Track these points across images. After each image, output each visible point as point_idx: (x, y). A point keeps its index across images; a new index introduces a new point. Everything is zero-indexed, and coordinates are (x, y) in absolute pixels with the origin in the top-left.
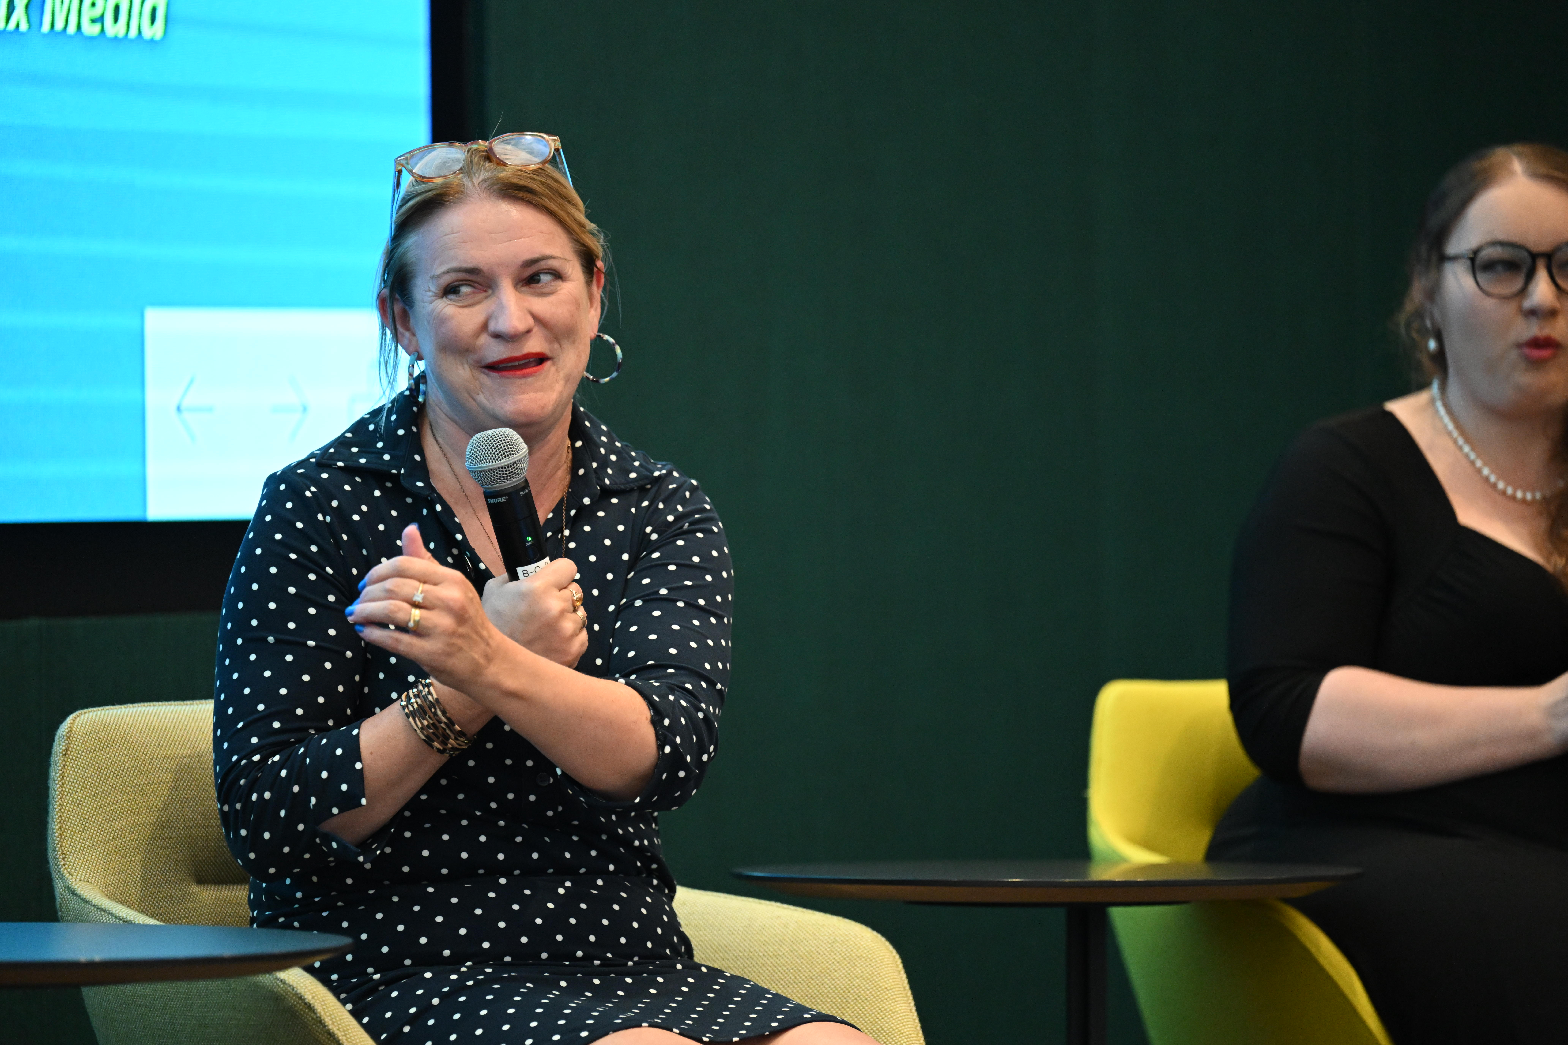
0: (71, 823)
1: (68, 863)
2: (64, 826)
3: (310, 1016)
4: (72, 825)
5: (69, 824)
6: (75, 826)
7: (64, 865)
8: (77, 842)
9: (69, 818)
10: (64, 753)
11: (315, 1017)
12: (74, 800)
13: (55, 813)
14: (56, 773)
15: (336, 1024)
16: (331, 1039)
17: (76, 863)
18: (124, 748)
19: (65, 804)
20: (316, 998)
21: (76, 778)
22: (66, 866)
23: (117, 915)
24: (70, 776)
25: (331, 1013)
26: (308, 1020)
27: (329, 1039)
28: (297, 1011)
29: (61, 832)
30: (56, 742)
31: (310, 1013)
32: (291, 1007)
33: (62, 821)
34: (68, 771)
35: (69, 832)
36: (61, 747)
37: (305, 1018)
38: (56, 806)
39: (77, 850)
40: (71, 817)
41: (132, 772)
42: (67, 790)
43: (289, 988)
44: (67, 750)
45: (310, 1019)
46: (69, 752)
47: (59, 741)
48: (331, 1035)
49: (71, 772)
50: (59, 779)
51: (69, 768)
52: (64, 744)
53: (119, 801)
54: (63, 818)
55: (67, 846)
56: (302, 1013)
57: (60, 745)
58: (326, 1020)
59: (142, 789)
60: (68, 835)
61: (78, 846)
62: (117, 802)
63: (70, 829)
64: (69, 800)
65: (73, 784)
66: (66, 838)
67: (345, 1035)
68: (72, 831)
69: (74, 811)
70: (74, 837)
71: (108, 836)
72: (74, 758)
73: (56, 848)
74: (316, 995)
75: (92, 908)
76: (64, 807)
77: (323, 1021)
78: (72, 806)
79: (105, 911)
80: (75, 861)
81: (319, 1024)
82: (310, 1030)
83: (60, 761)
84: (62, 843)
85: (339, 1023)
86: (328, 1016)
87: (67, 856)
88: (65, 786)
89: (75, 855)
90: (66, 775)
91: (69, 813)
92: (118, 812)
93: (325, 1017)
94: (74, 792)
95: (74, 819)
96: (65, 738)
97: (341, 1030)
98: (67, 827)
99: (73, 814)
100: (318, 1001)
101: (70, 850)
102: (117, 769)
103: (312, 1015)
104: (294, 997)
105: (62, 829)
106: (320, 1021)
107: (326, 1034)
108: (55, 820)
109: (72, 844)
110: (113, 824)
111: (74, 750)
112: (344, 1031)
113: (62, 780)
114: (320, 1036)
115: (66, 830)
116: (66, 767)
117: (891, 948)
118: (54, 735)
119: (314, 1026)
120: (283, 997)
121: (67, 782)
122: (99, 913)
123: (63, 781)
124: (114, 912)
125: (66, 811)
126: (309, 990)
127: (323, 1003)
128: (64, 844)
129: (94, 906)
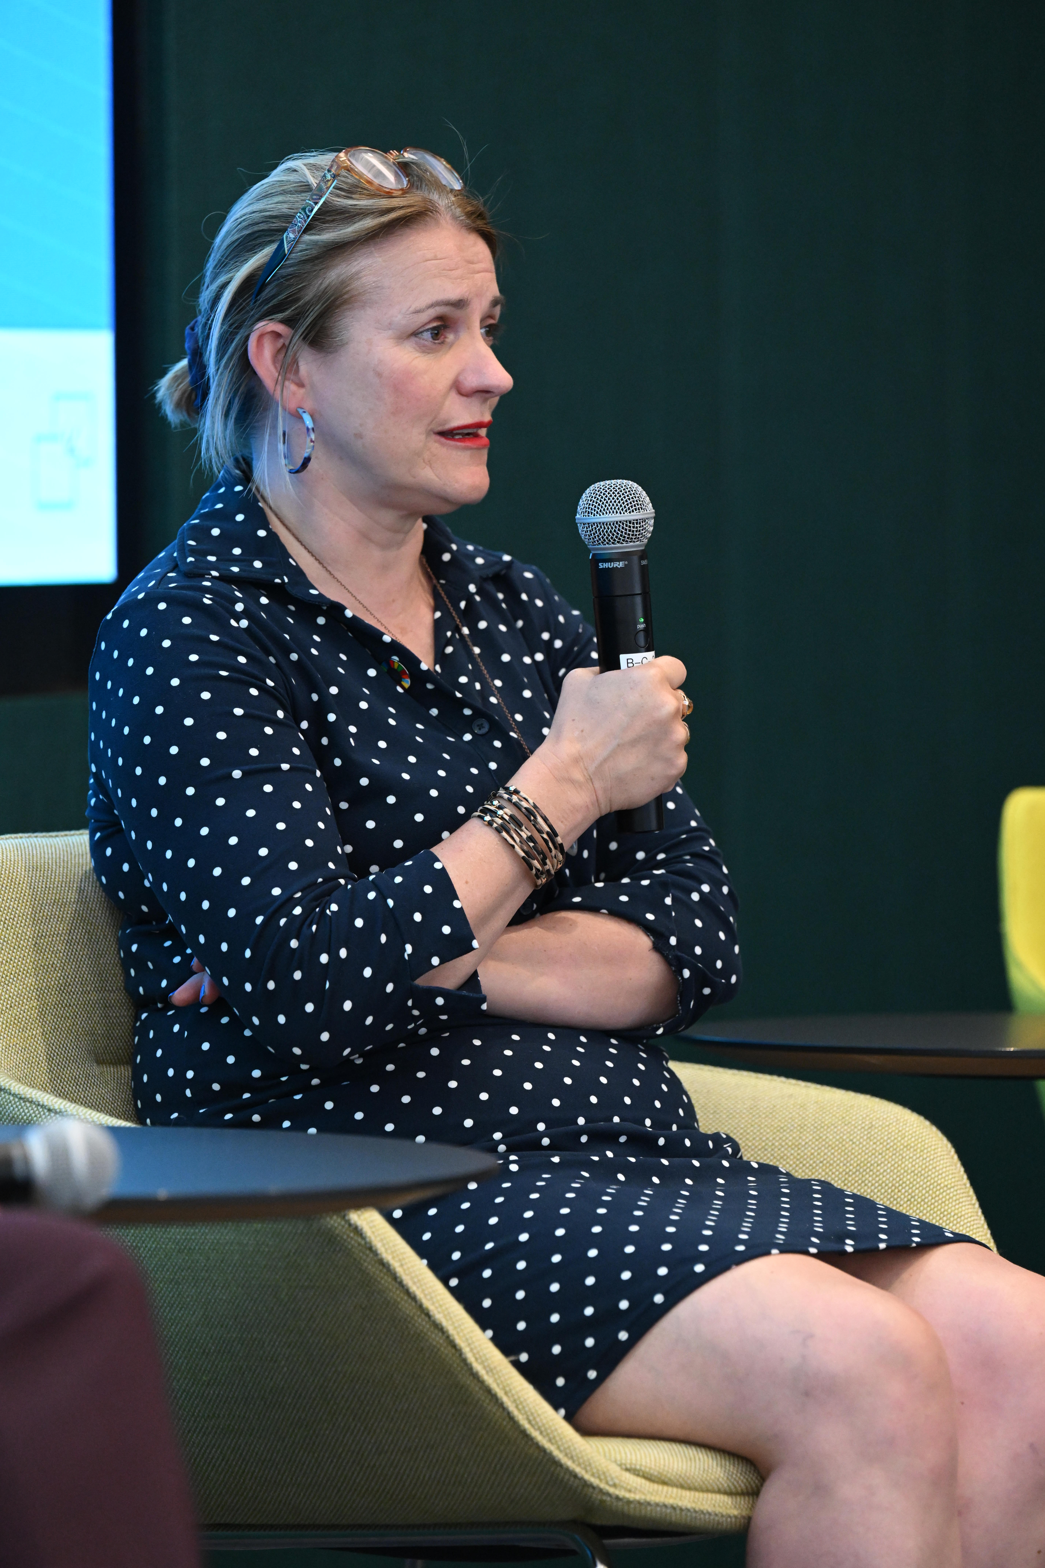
3: (356, 1241)
11: (363, 1242)
18: (11, 890)
23: (52, 1108)
26: (353, 1246)
27: (381, 1271)
31: (356, 1238)
32: (330, 1229)
37: (349, 1243)
41: (23, 921)
45: (356, 1245)
53: (13, 958)
56: (345, 1237)
59: (36, 943)
62: (11, 960)
71: (5, 1004)
75: (12, 1098)
77: (374, 1249)
79: (31, 1102)
81: (368, 1252)
92: (13, 972)
102: (7, 918)
103: (360, 1240)
107: (377, 1265)
110: (9, 988)
112: (400, 1260)
119: (361, 1254)
122: (23, 1104)
124: (46, 1104)
129: (15, 1095)
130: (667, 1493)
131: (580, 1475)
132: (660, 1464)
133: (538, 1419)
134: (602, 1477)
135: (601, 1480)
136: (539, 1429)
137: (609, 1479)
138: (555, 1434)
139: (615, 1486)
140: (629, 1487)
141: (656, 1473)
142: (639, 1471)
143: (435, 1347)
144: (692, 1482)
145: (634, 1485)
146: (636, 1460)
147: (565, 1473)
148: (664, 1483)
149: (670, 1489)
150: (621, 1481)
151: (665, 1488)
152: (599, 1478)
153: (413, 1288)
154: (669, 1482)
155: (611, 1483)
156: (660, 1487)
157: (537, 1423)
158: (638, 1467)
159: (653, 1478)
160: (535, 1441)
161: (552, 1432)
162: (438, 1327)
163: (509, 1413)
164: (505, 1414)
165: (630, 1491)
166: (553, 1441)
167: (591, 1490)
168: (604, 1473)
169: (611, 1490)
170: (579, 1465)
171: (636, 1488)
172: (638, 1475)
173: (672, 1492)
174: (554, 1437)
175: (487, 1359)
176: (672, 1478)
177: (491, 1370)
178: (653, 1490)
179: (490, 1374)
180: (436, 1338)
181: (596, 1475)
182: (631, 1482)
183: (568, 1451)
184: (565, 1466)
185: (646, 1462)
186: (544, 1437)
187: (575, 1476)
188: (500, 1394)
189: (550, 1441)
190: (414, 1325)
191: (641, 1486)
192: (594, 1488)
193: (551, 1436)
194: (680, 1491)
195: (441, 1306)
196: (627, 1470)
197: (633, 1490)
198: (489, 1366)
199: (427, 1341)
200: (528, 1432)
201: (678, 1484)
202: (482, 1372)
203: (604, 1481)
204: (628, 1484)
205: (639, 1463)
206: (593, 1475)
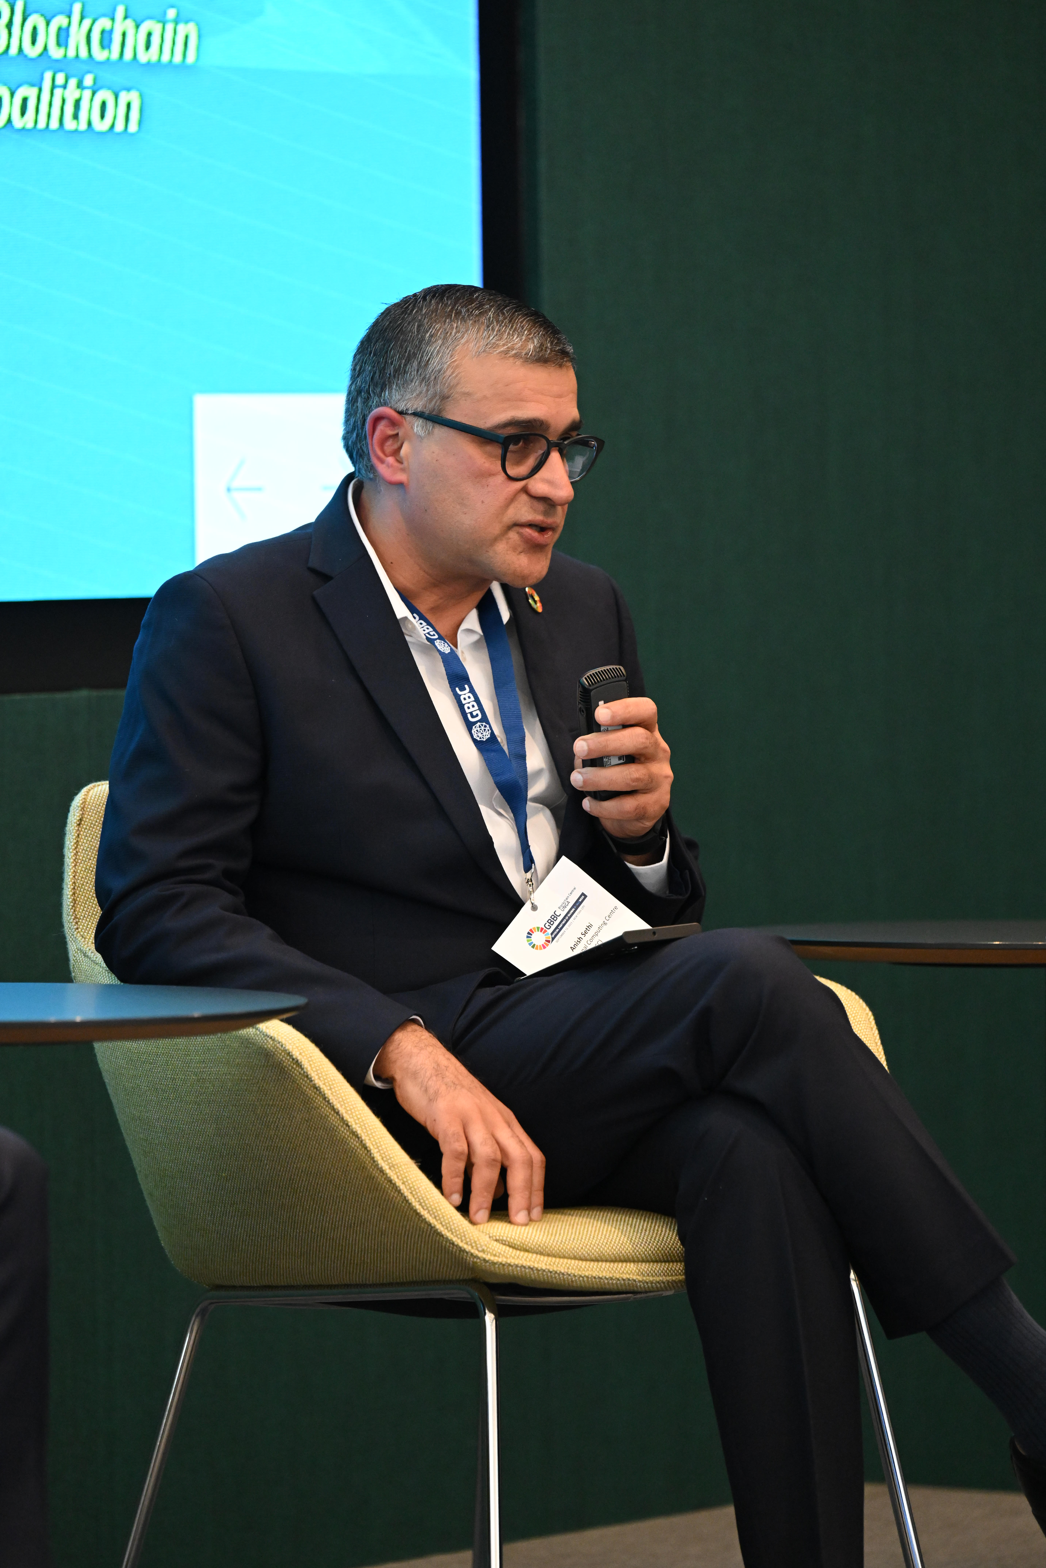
0: (85, 889)
1: (81, 927)
2: (78, 892)
4: (85, 891)
5: (82, 890)
6: (88, 892)
7: (77, 929)
8: (89, 907)
9: (83, 885)
10: (78, 823)
12: (88, 867)
13: (70, 879)
14: (71, 842)
15: (322, 1079)
16: (318, 1092)
17: (89, 926)
19: (79, 871)
20: (303, 1054)
21: (90, 846)
22: (79, 930)
24: (83, 844)
25: (318, 1068)
26: (296, 1075)
28: (285, 1067)
29: (75, 898)
30: (70, 812)
33: (76, 888)
34: (82, 840)
35: (83, 897)
36: (75, 817)
37: (293, 1073)
38: (70, 874)
39: (90, 914)
40: (85, 884)
42: (81, 858)
43: (278, 1045)
44: (81, 820)
46: (83, 822)
47: (74, 812)
48: (316, 1088)
50: (73, 847)
51: (83, 837)
52: (78, 815)
54: (77, 884)
55: (81, 911)
57: (74, 815)
58: (313, 1075)
60: (81, 900)
61: (91, 911)
63: (84, 894)
64: (83, 867)
65: (87, 852)
66: (80, 903)
67: (331, 1089)
68: (85, 896)
69: (87, 878)
70: (87, 903)
72: (88, 828)
73: (69, 912)
74: (304, 1052)
75: (101, 970)
76: (78, 874)
78: (85, 873)
80: (88, 924)
82: (298, 1084)
83: (75, 831)
84: (76, 908)
85: (325, 1077)
86: (314, 1071)
87: (80, 920)
88: (79, 854)
89: (88, 919)
90: (80, 843)
91: (83, 879)
93: (312, 1072)
94: (87, 860)
95: (88, 885)
96: (80, 808)
97: (327, 1084)
98: (81, 893)
99: (86, 881)
100: (305, 1057)
101: (83, 914)
104: (283, 1054)
105: (76, 895)
106: (307, 1076)
107: (312, 1088)
108: (69, 886)
109: (85, 909)
111: (87, 820)
112: (329, 1084)
113: (76, 848)
114: (308, 1090)
115: (79, 896)
116: (80, 836)
117: (864, 1005)
118: (69, 806)
120: (272, 1053)
121: (80, 850)
123: (77, 850)
125: (80, 878)
126: (297, 1047)
127: (310, 1059)
128: (78, 909)
133: (427, 1202)
137: (479, 1246)
143: (353, 1149)
153: (337, 1106)
155: (480, 1249)
162: (355, 1134)
167: (465, 1254)
173: (532, 1257)
175: (390, 1158)
176: (532, 1246)
177: (393, 1166)
180: (354, 1143)
181: (469, 1243)
188: (399, 1183)
190: (339, 1133)
195: (358, 1119)
197: (498, 1255)
199: (348, 1144)
201: (538, 1251)
202: (385, 1167)
206: (467, 1243)
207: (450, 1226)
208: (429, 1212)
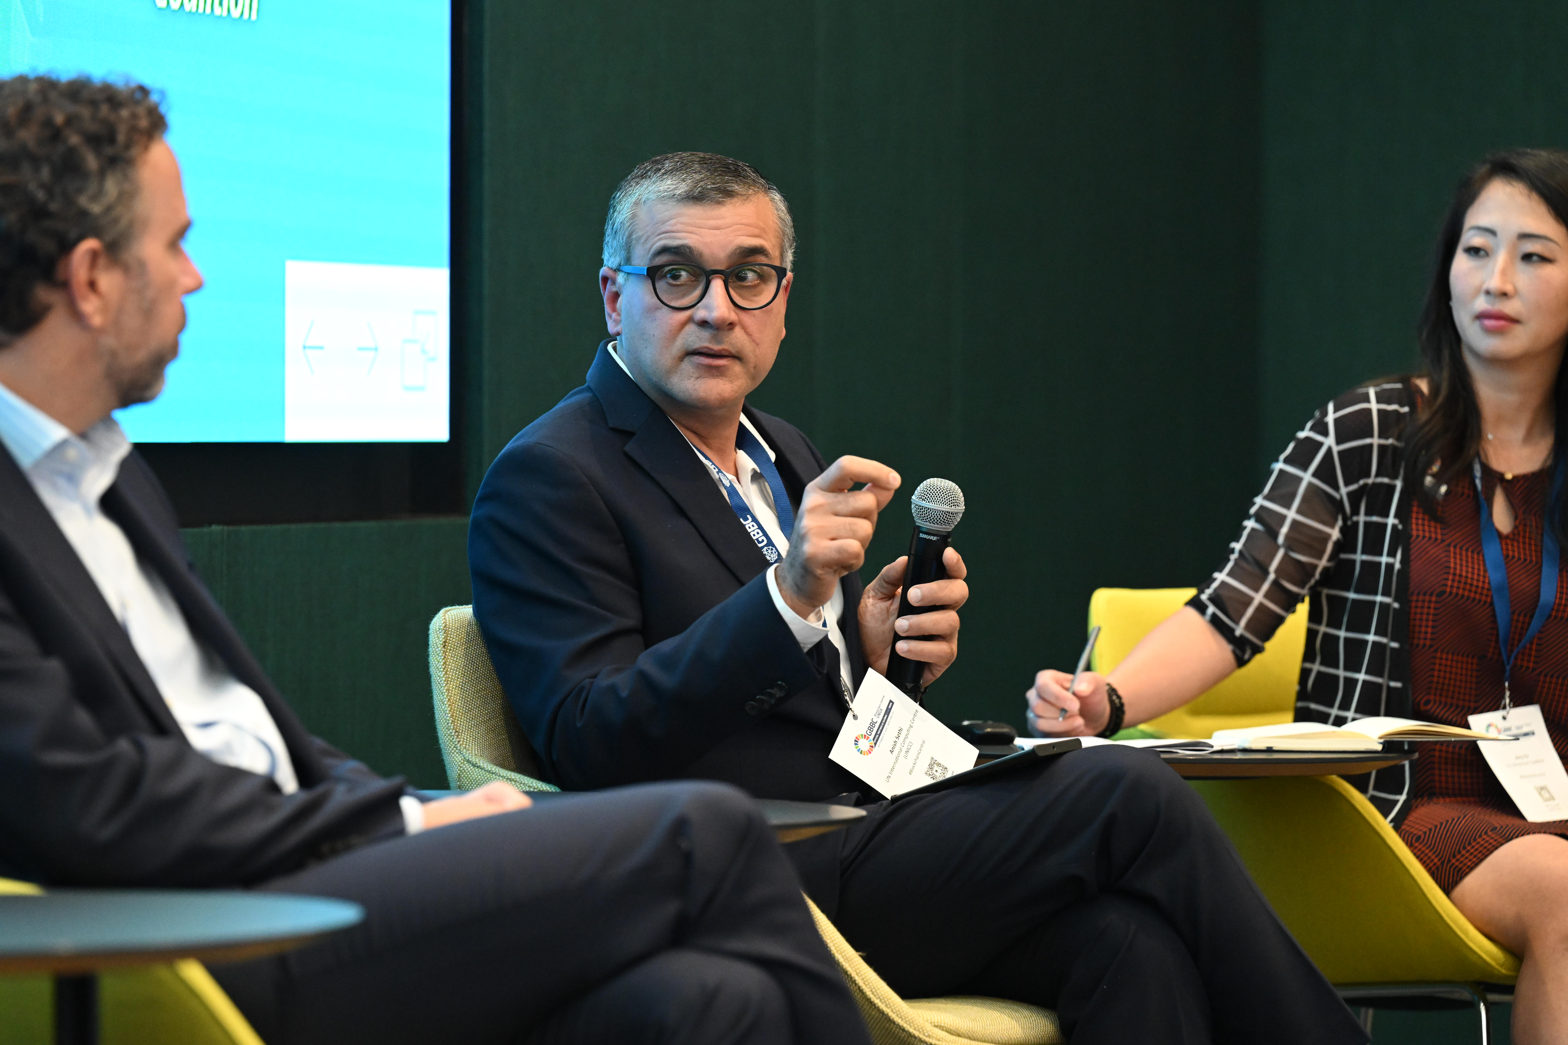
1: (462, 740)
2: (453, 707)
5: (457, 706)
7: (459, 742)
8: (465, 722)
10: (444, 644)
12: (458, 685)
13: (445, 697)
14: (435, 662)
17: (468, 739)
21: (456, 666)
22: (461, 742)
24: (451, 664)
29: (453, 713)
33: (452, 704)
34: (449, 661)
35: (458, 713)
36: (437, 639)
38: (444, 691)
39: (467, 728)
42: (451, 676)
44: (445, 642)
46: (448, 644)
47: (433, 634)
49: (451, 661)
50: (443, 667)
51: (450, 657)
52: (444, 636)
54: (452, 701)
55: (458, 725)
60: (457, 715)
61: (466, 726)
63: (459, 710)
64: (454, 685)
65: (456, 671)
66: (457, 718)
68: (460, 712)
69: (459, 695)
70: (463, 718)
72: (452, 649)
73: (450, 727)
76: (451, 691)
78: (457, 691)
80: (465, 738)
83: (440, 651)
87: (460, 734)
88: (449, 673)
89: (464, 733)
90: (448, 663)
91: (456, 696)
94: (456, 679)
96: (443, 631)
98: (456, 709)
101: (461, 728)
105: (453, 711)
108: (445, 703)
111: (451, 642)
113: (445, 668)
115: (456, 712)
116: (447, 657)
121: (449, 670)
123: (447, 669)
125: (453, 695)
128: (456, 723)
130: (961, 1041)
131: (906, 1029)
132: (956, 1022)
133: (878, 991)
134: (921, 1030)
135: (920, 1032)
136: (879, 998)
137: (925, 1031)
138: (890, 1001)
139: (929, 1036)
140: (938, 1038)
141: (954, 1029)
142: (943, 1027)
144: (976, 1035)
145: (941, 1036)
146: (941, 1020)
147: (896, 1028)
148: (959, 1035)
149: (963, 1039)
150: (933, 1033)
151: (960, 1038)
152: (919, 1030)
154: (962, 1035)
155: (926, 1034)
156: (957, 1038)
157: (878, 994)
158: (943, 1025)
159: (952, 1032)
160: (877, 1006)
161: (888, 999)
163: (859, 987)
164: (857, 987)
165: (939, 1040)
166: (889, 1006)
167: (913, 1039)
168: (922, 1028)
169: (927, 1039)
170: (906, 1022)
171: (942, 1038)
172: (943, 1030)
173: (964, 1042)
174: (889, 1004)
176: (964, 1032)
178: (953, 1040)
179: (846, 961)
181: (917, 1029)
182: (939, 1034)
183: (898, 1013)
184: (897, 1023)
185: (948, 1021)
186: (883, 1003)
187: (904, 1030)
189: (886, 1006)
191: (945, 1037)
192: (915, 1038)
193: (887, 1002)
194: (969, 1040)
196: (935, 1026)
197: (941, 1039)
198: (845, 956)
200: (872, 1000)
201: (967, 1036)
203: (922, 1033)
204: (937, 1035)
205: (943, 1021)
206: (915, 1029)
207: (900, 1013)
208: (881, 1000)
